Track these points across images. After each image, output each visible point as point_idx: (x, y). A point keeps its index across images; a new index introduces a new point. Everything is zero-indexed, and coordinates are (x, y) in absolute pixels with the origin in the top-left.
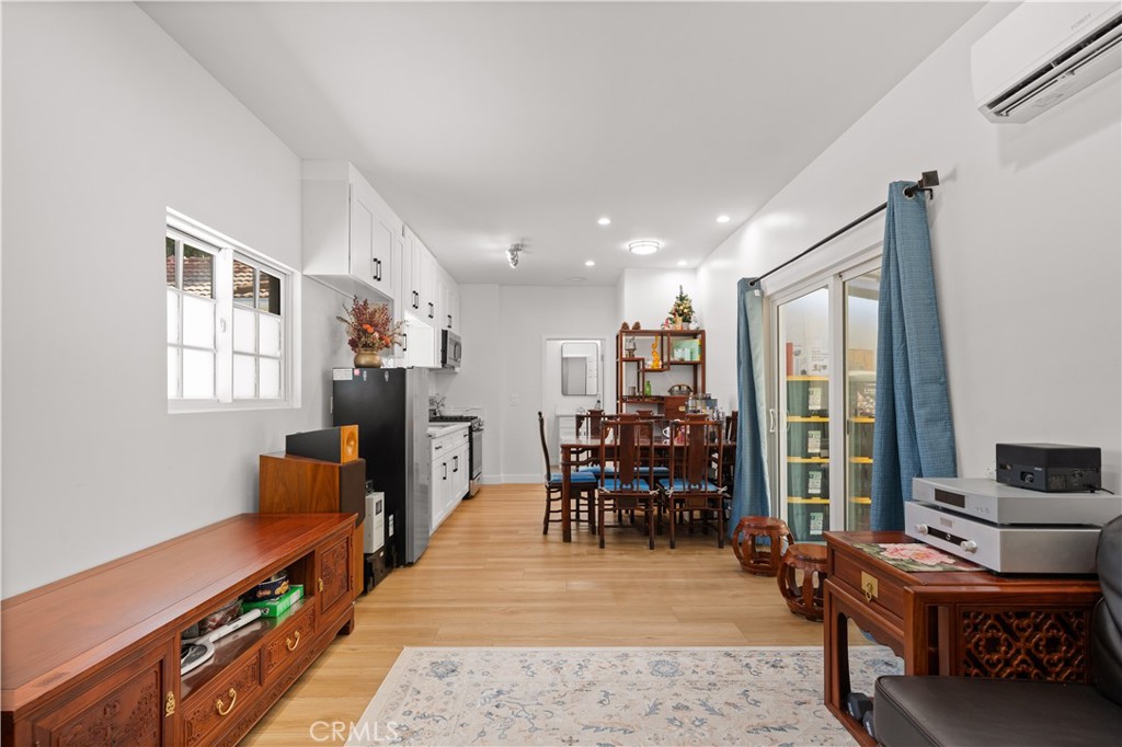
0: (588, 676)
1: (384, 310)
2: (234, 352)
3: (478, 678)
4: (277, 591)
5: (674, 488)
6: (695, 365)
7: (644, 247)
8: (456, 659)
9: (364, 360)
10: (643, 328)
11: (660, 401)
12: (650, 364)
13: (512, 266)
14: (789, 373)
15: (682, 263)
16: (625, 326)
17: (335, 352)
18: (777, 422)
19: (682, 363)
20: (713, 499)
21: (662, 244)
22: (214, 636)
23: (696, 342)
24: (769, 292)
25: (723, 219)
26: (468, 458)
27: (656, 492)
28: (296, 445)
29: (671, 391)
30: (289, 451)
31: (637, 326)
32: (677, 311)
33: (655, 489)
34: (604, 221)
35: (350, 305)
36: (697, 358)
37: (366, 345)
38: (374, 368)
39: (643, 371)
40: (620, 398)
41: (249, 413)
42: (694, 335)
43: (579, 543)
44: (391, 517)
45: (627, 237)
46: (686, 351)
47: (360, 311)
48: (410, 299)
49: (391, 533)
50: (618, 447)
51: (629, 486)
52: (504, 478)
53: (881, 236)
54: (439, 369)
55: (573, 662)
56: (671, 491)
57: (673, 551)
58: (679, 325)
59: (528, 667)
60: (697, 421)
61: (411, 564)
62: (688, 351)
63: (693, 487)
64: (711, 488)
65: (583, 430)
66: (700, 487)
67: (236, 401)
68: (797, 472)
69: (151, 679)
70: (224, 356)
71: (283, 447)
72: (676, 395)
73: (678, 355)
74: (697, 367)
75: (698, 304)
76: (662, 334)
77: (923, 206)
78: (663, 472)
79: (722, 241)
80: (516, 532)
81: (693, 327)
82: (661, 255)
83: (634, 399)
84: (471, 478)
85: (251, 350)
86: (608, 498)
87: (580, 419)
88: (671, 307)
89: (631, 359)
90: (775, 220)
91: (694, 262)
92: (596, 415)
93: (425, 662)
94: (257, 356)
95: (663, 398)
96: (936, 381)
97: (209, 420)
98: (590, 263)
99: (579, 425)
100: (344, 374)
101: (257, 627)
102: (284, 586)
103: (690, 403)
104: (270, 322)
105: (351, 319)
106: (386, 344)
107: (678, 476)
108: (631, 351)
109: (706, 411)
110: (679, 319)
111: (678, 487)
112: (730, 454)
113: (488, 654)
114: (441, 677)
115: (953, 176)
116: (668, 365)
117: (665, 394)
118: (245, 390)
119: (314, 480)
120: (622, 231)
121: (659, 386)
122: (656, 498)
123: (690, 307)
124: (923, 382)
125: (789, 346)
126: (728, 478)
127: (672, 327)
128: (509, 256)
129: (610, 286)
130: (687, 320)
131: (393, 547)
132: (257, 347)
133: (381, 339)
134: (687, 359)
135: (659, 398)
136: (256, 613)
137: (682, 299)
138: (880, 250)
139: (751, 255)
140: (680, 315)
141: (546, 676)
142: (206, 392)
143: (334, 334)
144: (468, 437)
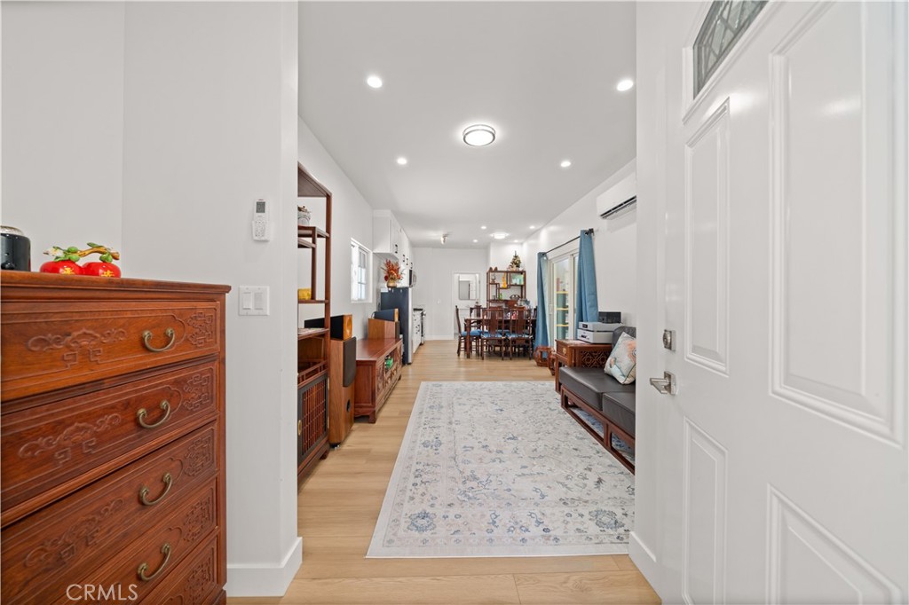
0: (483, 386)
3: (449, 387)
5: (511, 337)
6: (522, 286)
7: (500, 236)
8: (440, 384)
9: (391, 285)
10: (499, 269)
11: (506, 301)
12: (502, 286)
13: (443, 242)
14: (557, 290)
15: (516, 241)
16: (491, 269)
18: (553, 309)
19: (516, 285)
20: (527, 341)
21: (507, 235)
23: (522, 276)
24: (550, 258)
25: (532, 227)
26: (421, 327)
28: (378, 315)
29: (511, 297)
31: (496, 269)
32: (514, 262)
34: (484, 228)
36: (522, 283)
37: (392, 279)
38: (394, 287)
39: (498, 289)
40: (489, 301)
42: (521, 273)
45: (492, 231)
46: (518, 280)
47: (388, 264)
48: (402, 258)
52: (434, 338)
53: (578, 246)
55: (478, 384)
58: (515, 269)
60: (521, 310)
61: (410, 363)
63: (519, 336)
64: (527, 336)
65: (473, 314)
66: (522, 336)
68: (560, 330)
71: (374, 316)
72: (513, 299)
73: (514, 282)
74: (523, 287)
75: (523, 258)
76: (507, 272)
77: (591, 237)
79: (533, 234)
81: (521, 269)
82: (507, 238)
83: (494, 301)
87: (471, 309)
88: (511, 260)
89: (493, 283)
90: (552, 228)
91: (521, 241)
92: (478, 308)
93: (431, 384)
94: (361, 283)
96: (593, 294)
98: (475, 241)
99: (471, 312)
100: (384, 290)
103: (519, 303)
104: (363, 271)
105: (385, 268)
106: (399, 278)
107: (513, 332)
108: (493, 280)
109: (525, 306)
110: (515, 266)
111: (514, 336)
112: (534, 322)
114: (437, 387)
115: (598, 230)
116: (509, 286)
117: (509, 299)
120: (491, 230)
121: (506, 295)
122: (505, 340)
123: (519, 260)
124: (589, 294)
125: (558, 280)
126: (534, 333)
127: (511, 269)
128: (442, 239)
129: (485, 248)
130: (518, 266)
132: (361, 280)
133: (396, 275)
134: (518, 283)
137: (516, 257)
138: (578, 251)
139: (543, 242)
140: (515, 264)
141: (470, 386)
143: (379, 274)
144: (421, 318)
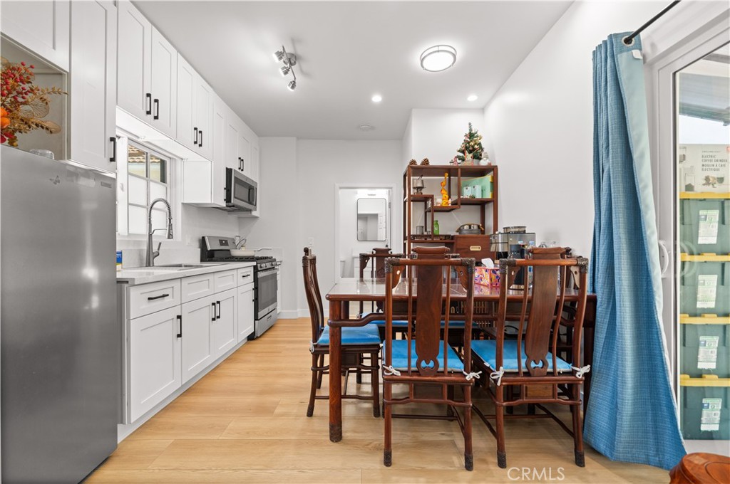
5: (504, 368)
6: (482, 204)
10: (431, 165)
11: (449, 241)
12: (440, 201)
15: (473, 98)
16: (413, 164)
19: (471, 201)
23: (488, 179)
27: (477, 375)
31: (426, 162)
32: (467, 148)
33: (474, 370)
36: (488, 195)
39: (431, 210)
40: (409, 238)
42: (481, 172)
46: (477, 188)
50: (415, 299)
51: (431, 364)
56: (500, 373)
58: (469, 159)
62: (478, 188)
65: (367, 271)
66: (545, 364)
72: (465, 233)
73: (467, 193)
74: (485, 206)
76: (450, 171)
81: (484, 163)
83: (421, 238)
84: (256, 318)
86: (398, 381)
87: (364, 258)
88: (459, 143)
89: (419, 198)
92: (381, 254)
95: (453, 237)
98: (377, 99)
99: (363, 265)
108: (419, 190)
110: (469, 156)
116: (457, 205)
117: (453, 233)
121: (448, 225)
123: (480, 144)
127: (461, 164)
130: (478, 157)
134: (478, 196)
135: (447, 237)
137: (471, 135)
140: (470, 152)
144: (251, 278)
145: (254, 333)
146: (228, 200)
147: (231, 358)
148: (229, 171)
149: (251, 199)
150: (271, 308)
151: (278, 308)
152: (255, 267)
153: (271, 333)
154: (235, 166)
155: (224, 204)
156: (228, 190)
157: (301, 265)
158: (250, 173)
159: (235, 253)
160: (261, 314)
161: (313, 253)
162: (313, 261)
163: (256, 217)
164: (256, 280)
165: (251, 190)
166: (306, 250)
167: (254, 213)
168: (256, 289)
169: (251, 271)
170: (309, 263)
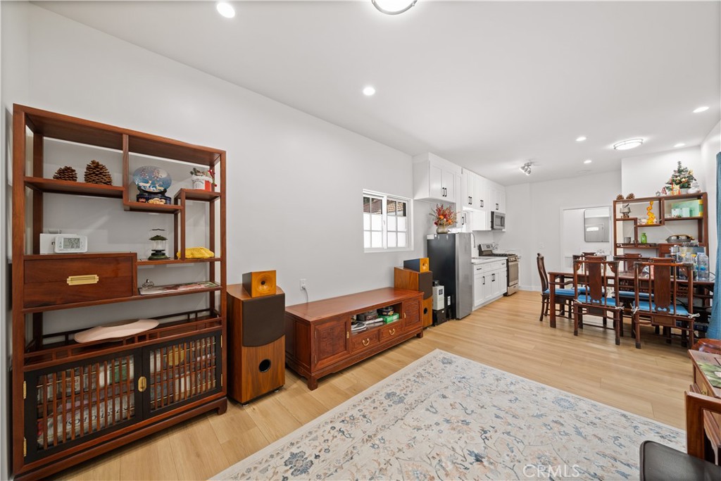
0: (513, 388)
1: (449, 209)
2: (388, 231)
3: (458, 369)
4: (389, 314)
5: (639, 308)
6: (696, 220)
7: (628, 144)
8: (454, 360)
9: (440, 231)
11: (654, 247)
12: (647, 221)
13: (527, 174)
15: (680, 145)
16: (620, 197)
17: (430, 228)
19: (680, 218)
21: (645, 139)
22: (367, 322)
23: (698, 202)
26: (506, 275)
27: (621, 308)
28: (408, 264)
29: (668, 240)
30: (405, 267)
31: (631, 196)
32: (673, 180)
34: (581, 139)
35: (435, 209)
36: (698, 214)
37: (440, 224)
38: (445, 234)
39: (637, 227)
40: (615, 245)
41: (393, 253)
42: (695, 197)
43: (562, 330)
44: (449, 297)
46: (684, 209)
47: (439, 211)
48: (467, 201)
49: (449, 303)
50: (587, 276)
51: (598, 302)
54: (489, 231)
55: (509, 380)
56: (636, 310)
57: (638, 350)
58: (677, 191)
59: (484, 374)
60: (663, 263)
61: (458, 319)
62: (687, 210)
63: (659, 309)
64: (681, 312)
66: (668, 310)
67: (388, 248)
69: (343, 327)
70: (385, 232)
71: (403, 265)
72: (674, 243)
73: (676, 213)
74: (700, 220)
76: (658, 199)
78: (646, 297)
80: (523, 316)
81: (692, 191)
83: (629, 246)
84: (508, 285)
85: (395, 230)
86: (581, 306)
89: (625, 219)
93: (441, 356)
94: (397, 232)
97: (377, 255)
98: (588, 162)
100: (431, 237)
101: (382, 323)
102: (391, 313)
104: (402, 220)
105: (435, 214)
106: (452, 223)
108: (625, 214)
110: (677, 187)
111: (644, 308)
113: (469, 362)
114: (444, 363)
116: (662, 222)
117: (662, 242)
118: (392, 244)
119: (410, 277)
123: (689, 177)
127: (669, 193)
130: (686, 187)
131: (450, 310)
132: (397, 229)
133: (447, 221)
134: (687, 215)
135: (656, 245)
136: (381, 319)
137: (681, 171)
140: (677, 184)
141: (490, 379)
142: (379, 245)
143: (428, 221)
144: (505, 265)
145: (507, 293)
146: (492, 227)
147: (498, 300)
148: (493, 213)
149: (502, 224)
150: (516, 282)
151: (519, 283)
152: (507, 260)
153: (515, 295)
154: (494, 210)
155: (490, 229)
156: (492, 222)
157: (536, 260)
158: (501, 211)
159: (495, 252)
160: (510, 284)
161: (542, 255)
162: (542, 259)
163: (504, 232)
164: (508, 266)
165: (502, 218)
166: (539, 254)
167: (503, 230)
168: (508, 271)
169: (505, 262)
170: (540, 260)
